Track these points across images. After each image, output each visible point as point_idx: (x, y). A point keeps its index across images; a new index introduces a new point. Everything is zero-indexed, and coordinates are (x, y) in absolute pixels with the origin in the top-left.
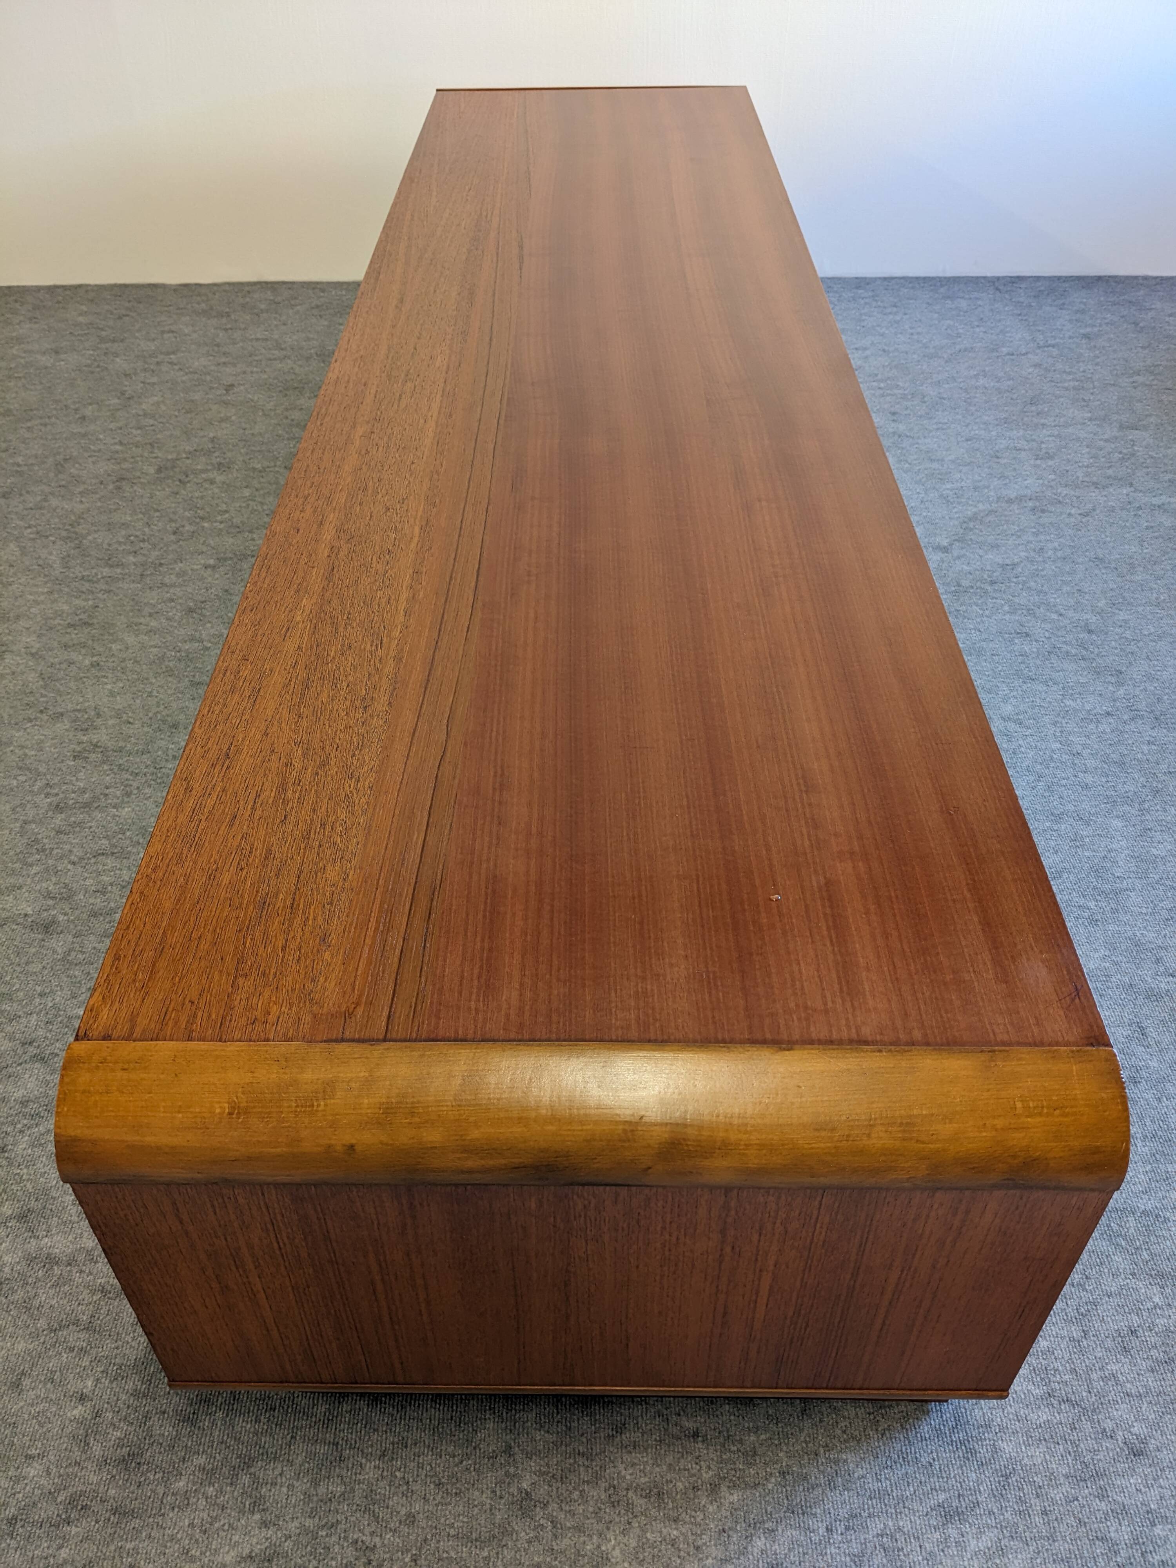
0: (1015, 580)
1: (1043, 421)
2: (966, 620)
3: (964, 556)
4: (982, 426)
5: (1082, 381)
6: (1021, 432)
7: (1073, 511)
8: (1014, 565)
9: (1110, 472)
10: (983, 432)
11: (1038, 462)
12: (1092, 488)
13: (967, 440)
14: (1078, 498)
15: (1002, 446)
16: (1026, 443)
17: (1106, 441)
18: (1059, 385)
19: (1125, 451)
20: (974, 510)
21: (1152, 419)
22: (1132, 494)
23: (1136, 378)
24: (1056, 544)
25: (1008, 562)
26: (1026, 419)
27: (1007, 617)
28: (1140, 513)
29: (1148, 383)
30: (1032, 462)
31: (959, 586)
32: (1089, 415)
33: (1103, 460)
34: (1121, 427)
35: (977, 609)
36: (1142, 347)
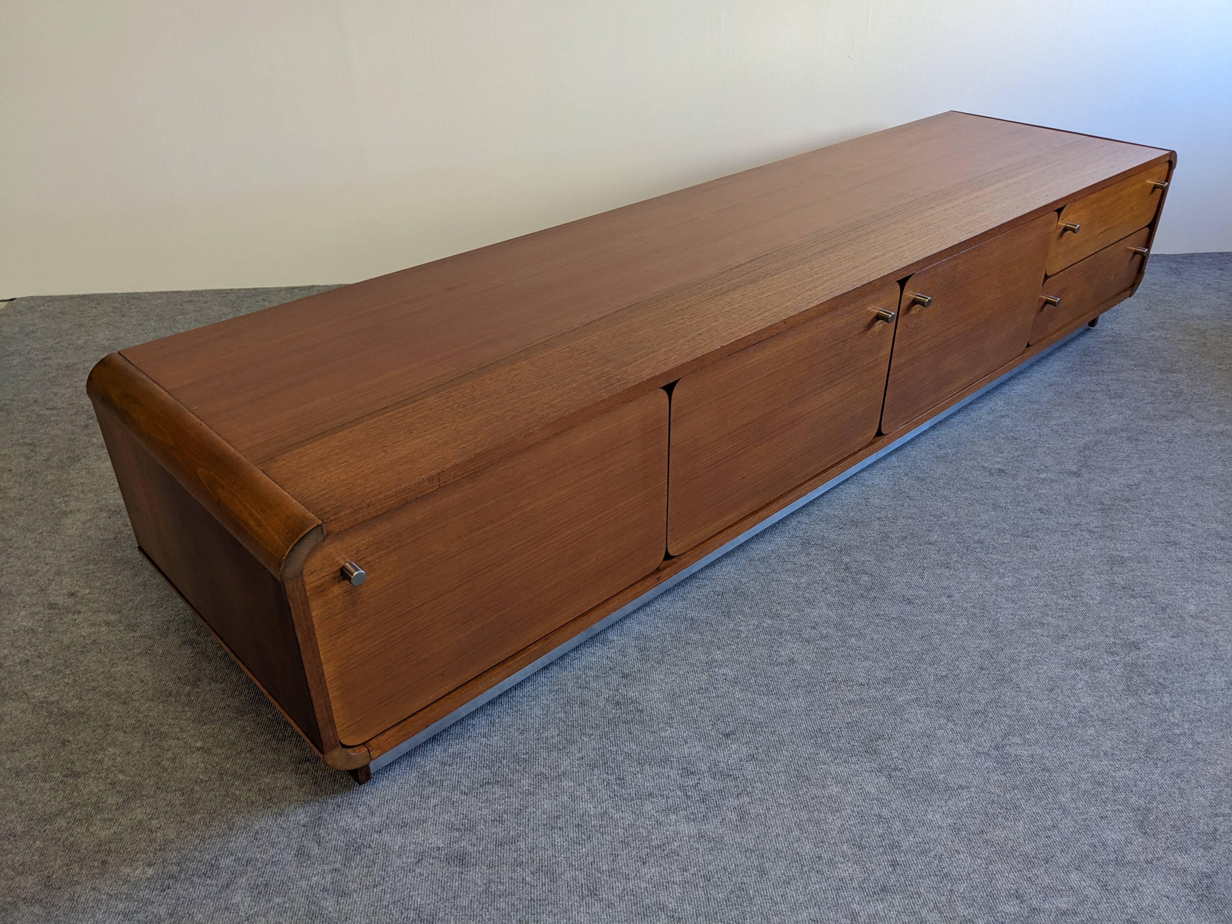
0: (1143, 497)
1: (1100, 368)
2: (1122, 533)
3: (1094, 479)
4: (1056, 374)
5: (1114, 337)
6: (1089, 378)
7: (1159, 439)
8: (1137, 485)
9: (1171, 407)
10: (1058, 379)
11: (1113, 401)
12: (1164, 420)
13: (1050, 385)
14: (1157, 428)
15: (1079, 389)
16: (1096, 386)
17: (1156, 382)
18: (1099, 340)
19: (1174, 390)
20: (1083, 441)
21: (1181, 364)
22: (1196, 423)
23: (1153, 333)
24: (1161, 467)
25: (1130, 482)
26: (1087, 367)
27: (1152, 528)
28: (1210, 438)
29: (1163, 336)
30: (1108, 401)
31: (1103, 504)
32: (1132, 362)
33: (1160, 397)
34: (1161, 371)
35: (1126, 522)
36: (1146, 309)
